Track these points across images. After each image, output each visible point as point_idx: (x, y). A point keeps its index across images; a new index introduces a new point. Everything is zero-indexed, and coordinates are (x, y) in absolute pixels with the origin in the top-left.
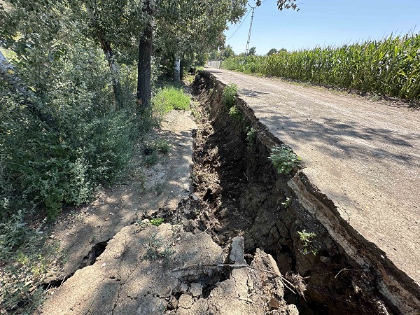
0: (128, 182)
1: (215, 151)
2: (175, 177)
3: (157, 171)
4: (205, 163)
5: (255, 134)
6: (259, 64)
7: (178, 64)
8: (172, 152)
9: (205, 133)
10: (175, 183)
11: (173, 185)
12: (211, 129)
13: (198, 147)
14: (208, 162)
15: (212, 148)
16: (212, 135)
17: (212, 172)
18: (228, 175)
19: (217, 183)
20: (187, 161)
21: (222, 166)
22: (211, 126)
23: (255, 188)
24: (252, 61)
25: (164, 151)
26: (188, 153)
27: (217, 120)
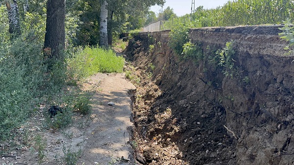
0: (13, 153)
1: (167, 114)
2: (102, 143)
3: (70, 137)
4: (152, 135)
5: (236, 48)
6: (212, 18)
7: (105, 25)
8: (96, 112)
9: (148, 96)
10: (101, 151)
11: (99, 154)
12: (156, 90)
13: (139, 116)
14: (157, 131)
15: (162, 111)
16: (159, 97)
17: (165, 144)
18: (194, 143)
19: (178, 157)
20: (122, 123)
21: (182, 132)
22: (156, 87)
23: (254, 136)
24: (202, 15)
25: (84, 111)
26: (124, 114)
27: (164, 77)
